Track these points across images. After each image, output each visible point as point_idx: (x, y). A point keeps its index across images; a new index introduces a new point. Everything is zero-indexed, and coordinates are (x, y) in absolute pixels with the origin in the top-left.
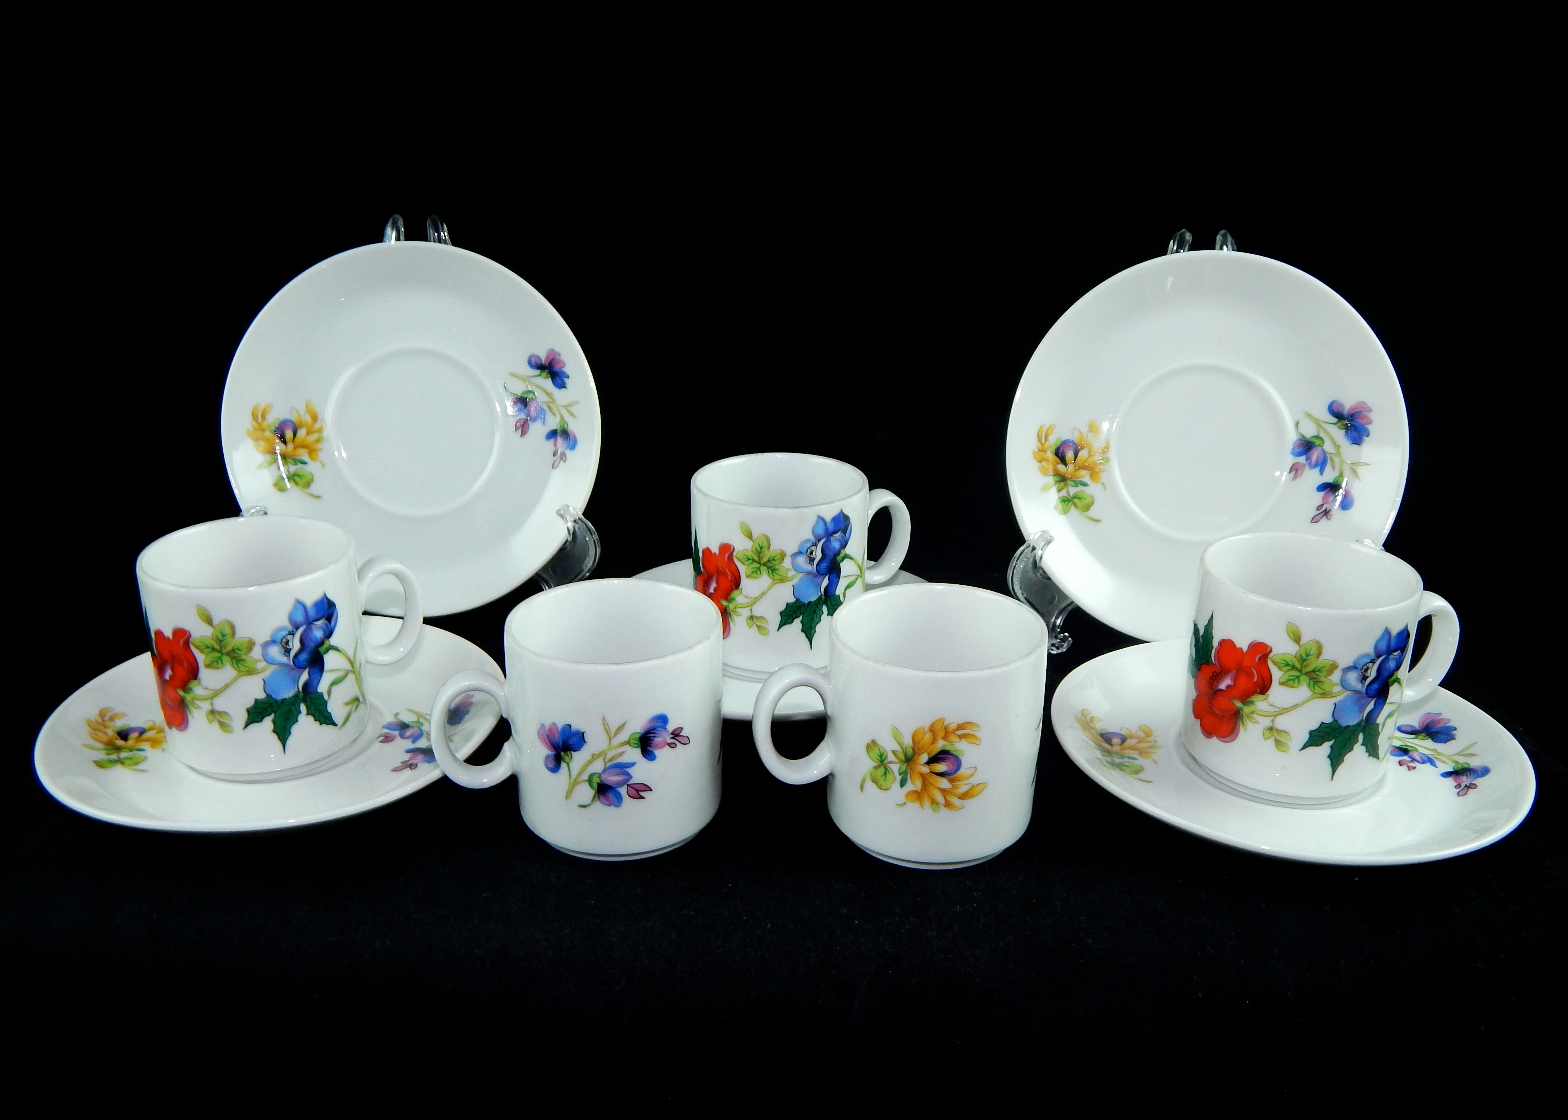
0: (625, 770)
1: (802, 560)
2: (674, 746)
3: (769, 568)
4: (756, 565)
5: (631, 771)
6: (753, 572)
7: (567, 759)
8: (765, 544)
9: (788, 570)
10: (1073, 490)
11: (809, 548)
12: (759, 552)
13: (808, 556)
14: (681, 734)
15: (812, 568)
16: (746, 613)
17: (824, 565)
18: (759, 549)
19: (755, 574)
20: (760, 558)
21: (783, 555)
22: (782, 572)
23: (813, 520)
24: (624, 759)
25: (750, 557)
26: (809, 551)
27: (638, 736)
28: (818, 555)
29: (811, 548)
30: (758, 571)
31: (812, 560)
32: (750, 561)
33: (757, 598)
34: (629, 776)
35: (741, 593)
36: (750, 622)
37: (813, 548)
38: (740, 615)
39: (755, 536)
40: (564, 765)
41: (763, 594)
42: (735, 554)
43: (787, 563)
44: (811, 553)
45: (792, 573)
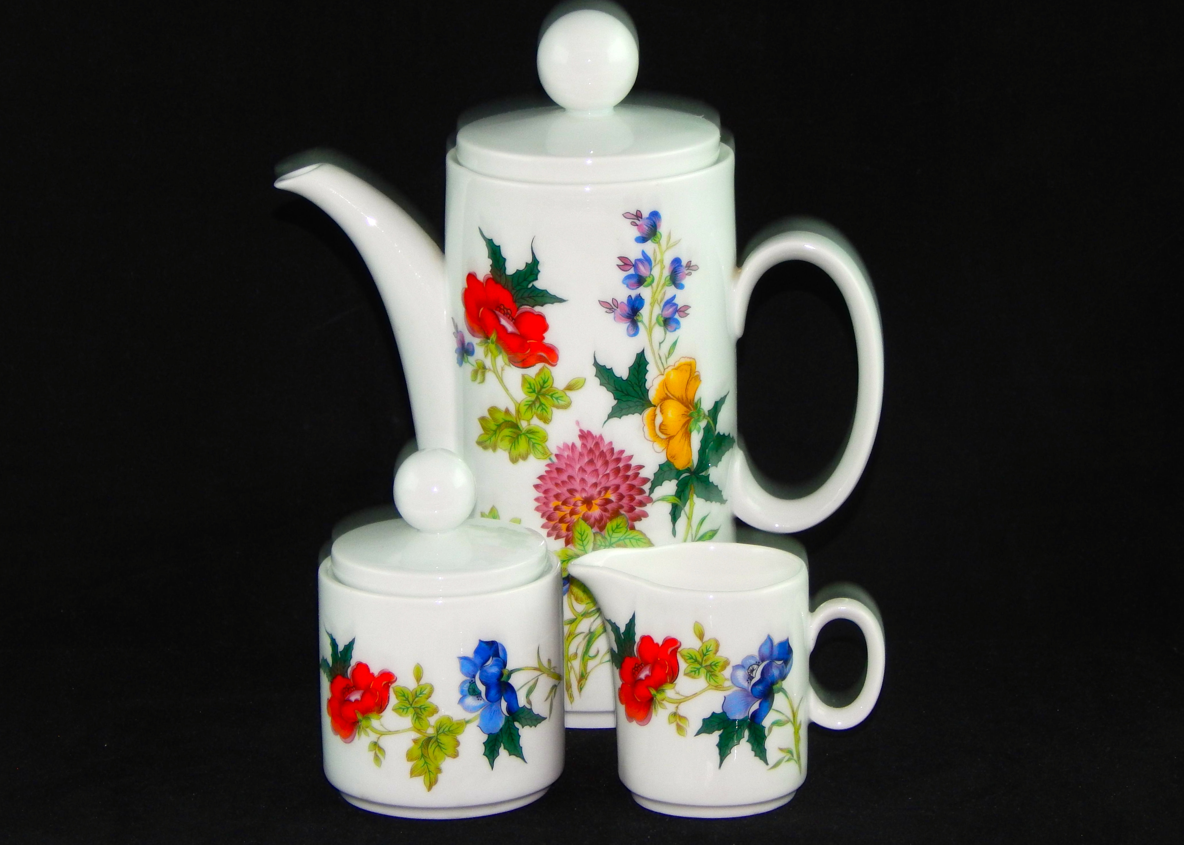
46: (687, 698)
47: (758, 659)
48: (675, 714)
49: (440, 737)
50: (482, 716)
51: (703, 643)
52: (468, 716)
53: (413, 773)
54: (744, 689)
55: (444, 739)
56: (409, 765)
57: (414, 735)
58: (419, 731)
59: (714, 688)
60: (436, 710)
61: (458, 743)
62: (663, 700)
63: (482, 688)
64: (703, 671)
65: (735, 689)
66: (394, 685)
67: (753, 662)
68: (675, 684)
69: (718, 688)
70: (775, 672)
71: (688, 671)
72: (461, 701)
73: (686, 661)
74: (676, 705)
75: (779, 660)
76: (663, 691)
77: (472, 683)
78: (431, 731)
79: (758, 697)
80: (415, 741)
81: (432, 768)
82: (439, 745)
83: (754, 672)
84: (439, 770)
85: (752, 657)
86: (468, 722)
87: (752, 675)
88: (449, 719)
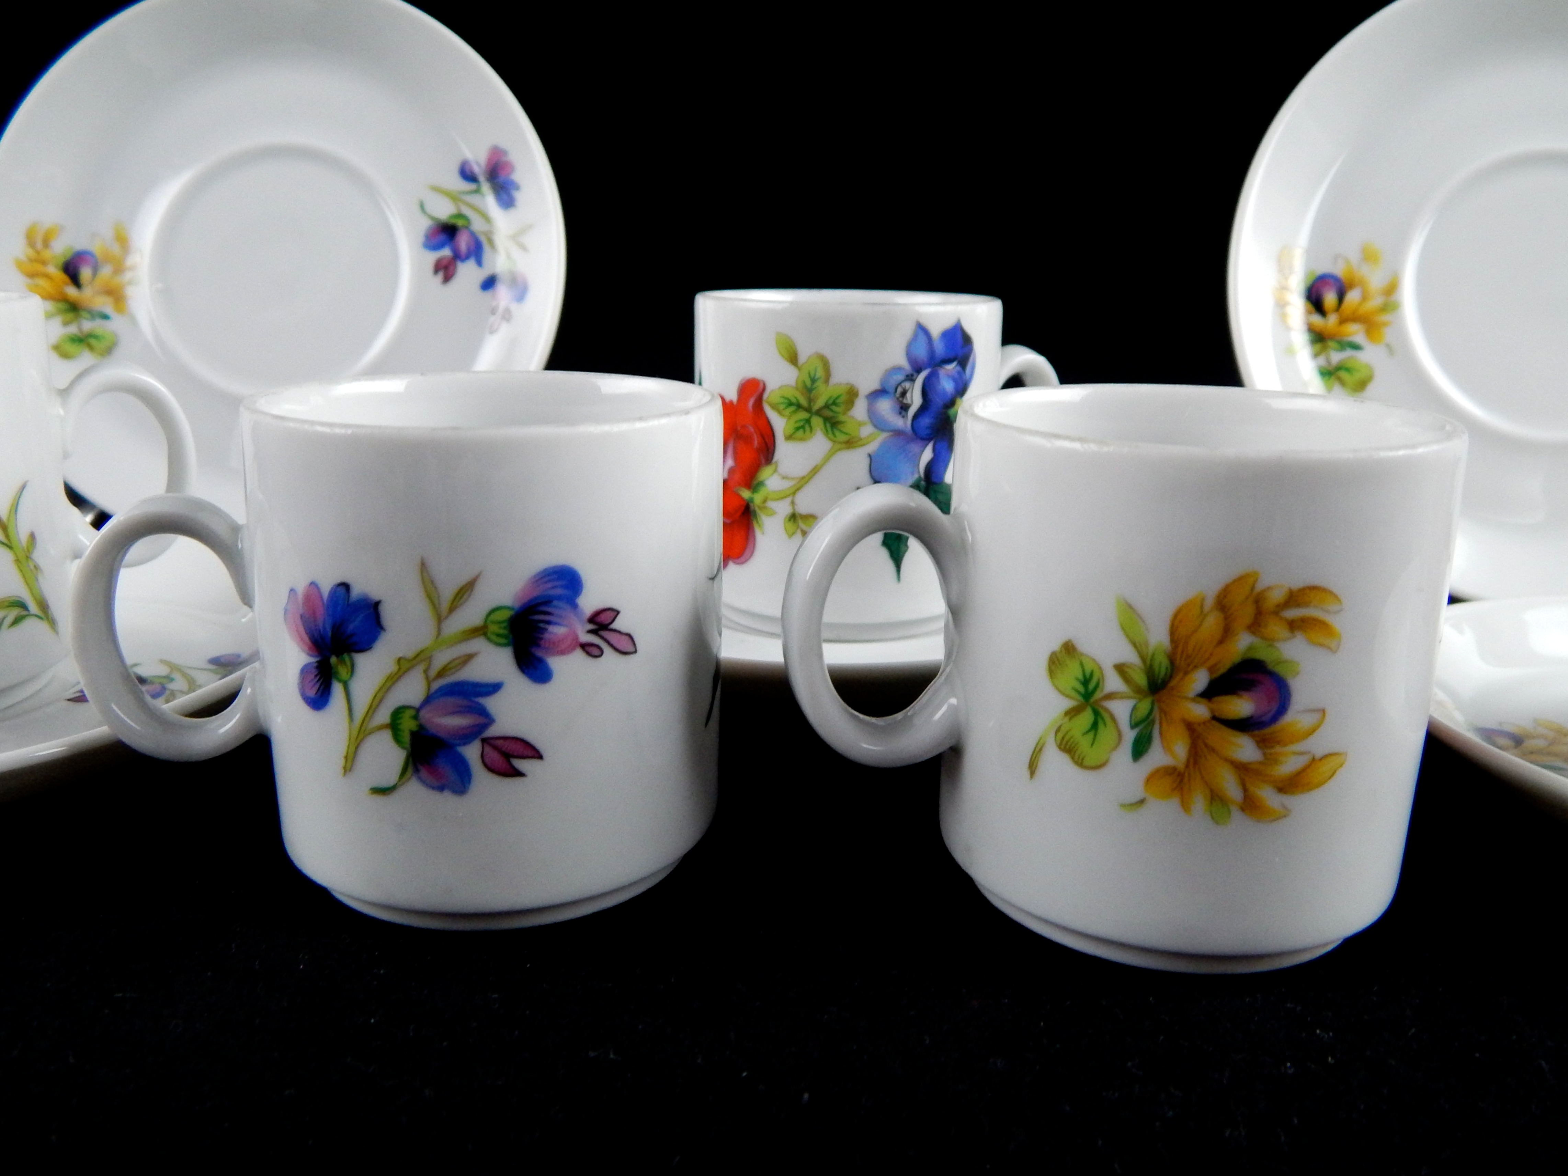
0: (473, 702)
1: (885, 406)
2: (596, 652)
3: (826, 419)
4: (803, 415)
5: (492, 703)
6: (798, 429)
7: (343, 672)
8: (820, 373)
9: (860, 424)
10: (1336, 357)
11: (900, 384)
12: (809, 389)
13: (898, 399)
14: (614, 626)
15: (904, 423)
16: (783, 509)
17: (926, 421)
18: (809, 383)
19: (801, 431)
20: (810, 400)
21: (852, 394)
22: (849, 427)
23: (906, 331)
24: (476, 672)
25: (794, 400)
26: (900, 390)
27: (505, 615)
28: (915, 399)
29: (903, 385)
30: (807, 427)
31: (904, 408)
32: (793, 408)
33: (803, 478)
34: (487, 719)
35: (776, 471)
36: (791, 526)
37: (907, 385)
38: (773, 513)
39: (802, 359)
40: (337, 689)
41: (815, 471)
42: (765, 396)
43: (860, 409)
44: (904, 394)
45: (867, 430)
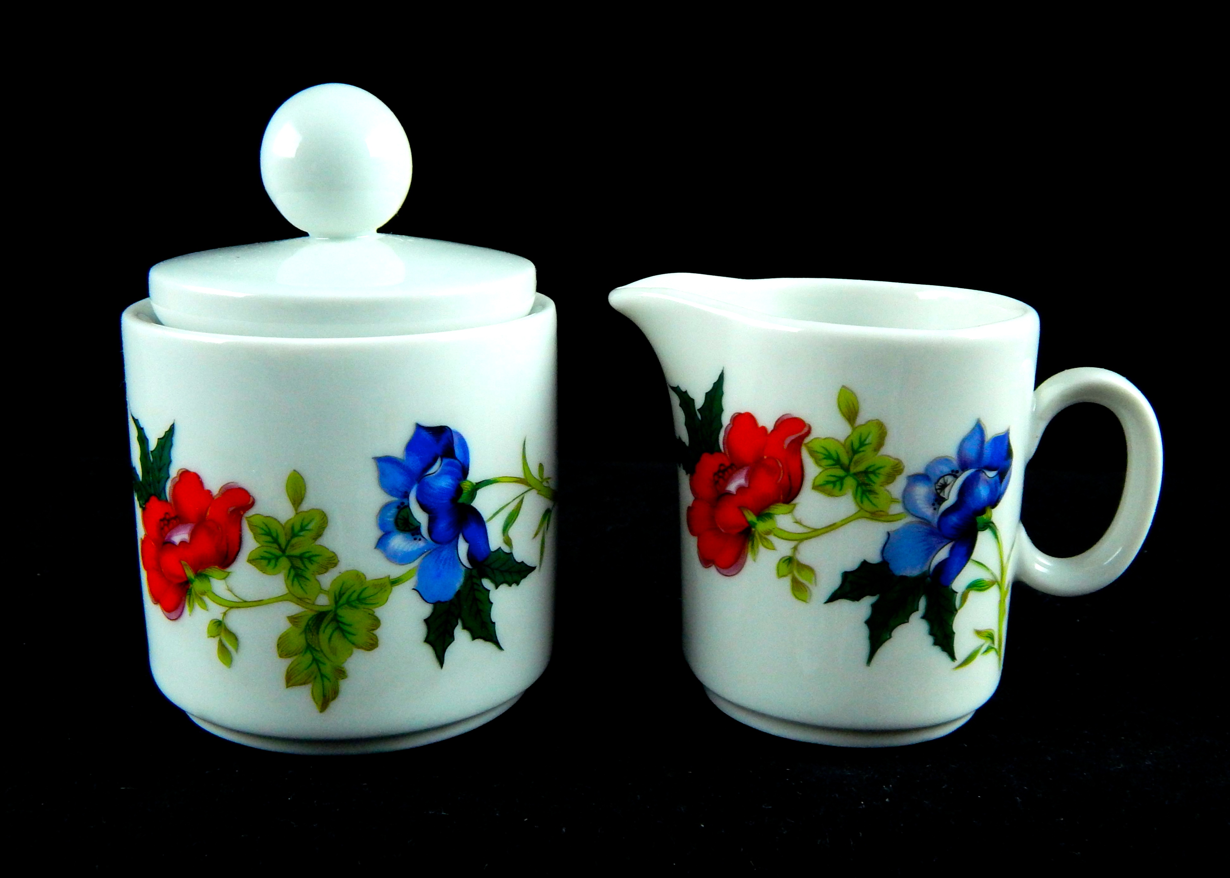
46: (815, 533)
47: (955, 464)
48: (790, 560)
49: (341, 612)
50: (422, 571)
51: (854, 428)
52: (395, 571)
53: (291, 680)
54: (924, 521)
55: (347, 615)
56: (284, 665)
57: (294, 609)
58: (300, 601)
59: (868, 515)
60: (332, 561)
61: (376, 623)
62: (769, 533)
63: (421, 517)
64: (850, 483)
65: (908, 519)
66: (251, 513)
67: (946, 469)
68: (795, 505)
69: (876, 515)
70: (983, 491)
71: (820, 481)
72: (381, 543)
73: (817, 462)
74: (793, 544)
75: (991, 469)
76: (770, 516)
77: (403, 507)
78: (324, 601)
79: (948, 538)
80: (293, 619)
81: (327, 669)
82: (340, 627)
83: (947, 490)
84: (341, 673)
85: (944, 460)
86: (395, 582)
87: (941, 495)
88: (359, 576)
